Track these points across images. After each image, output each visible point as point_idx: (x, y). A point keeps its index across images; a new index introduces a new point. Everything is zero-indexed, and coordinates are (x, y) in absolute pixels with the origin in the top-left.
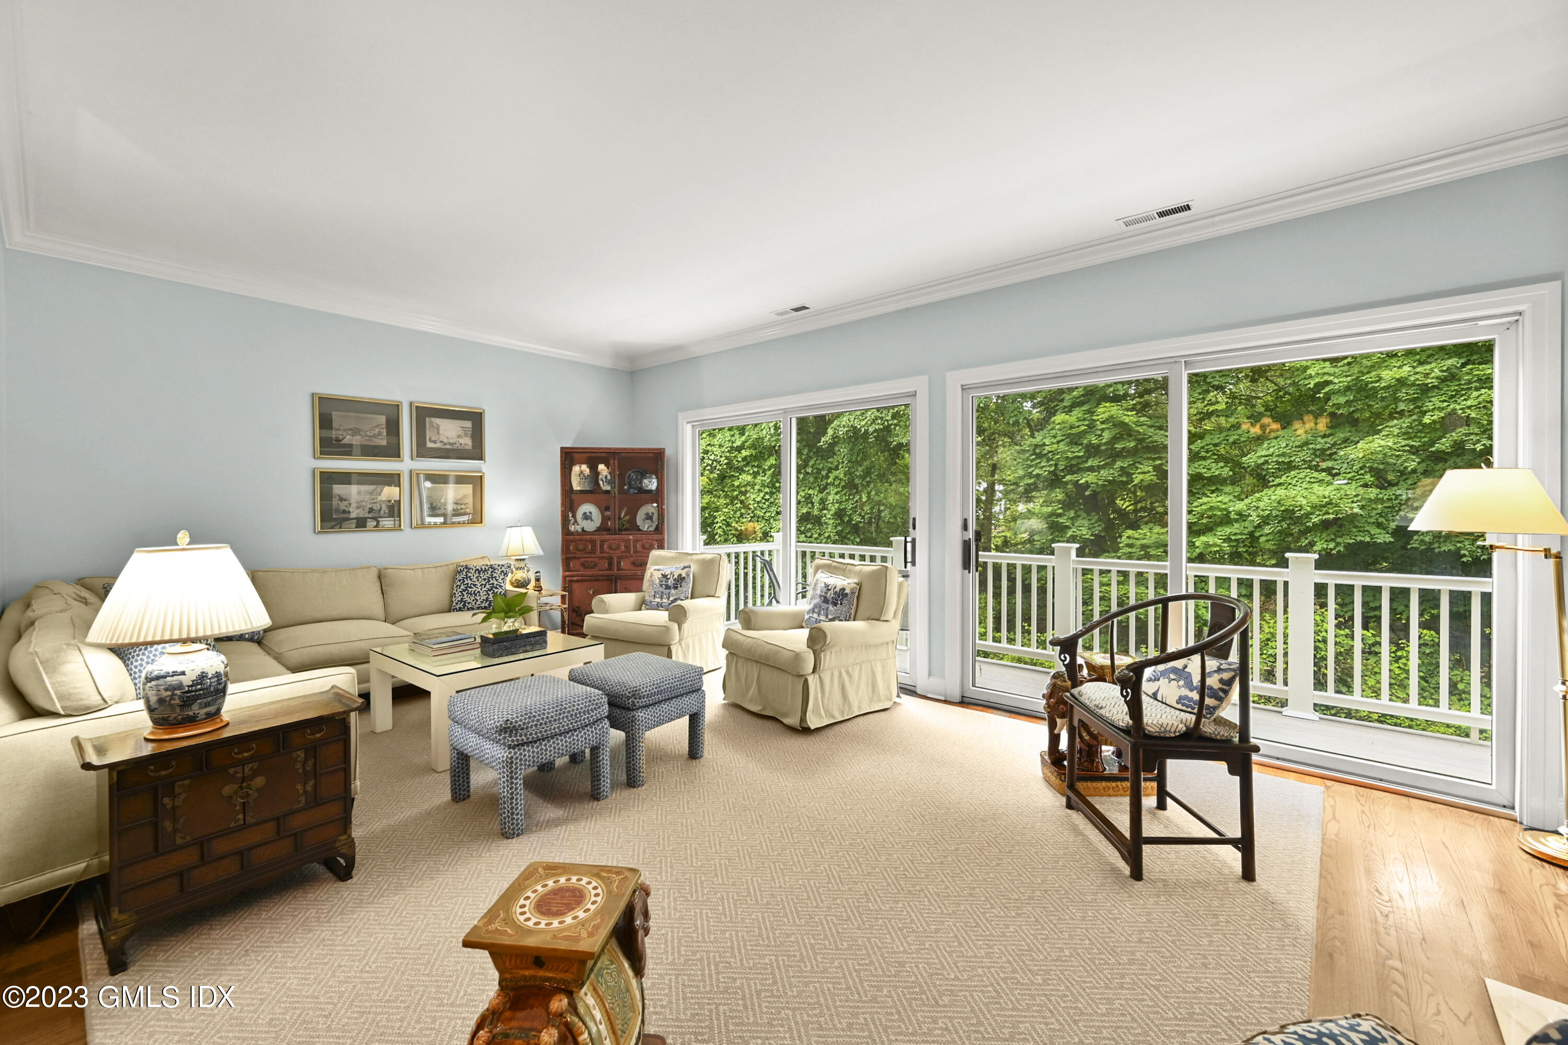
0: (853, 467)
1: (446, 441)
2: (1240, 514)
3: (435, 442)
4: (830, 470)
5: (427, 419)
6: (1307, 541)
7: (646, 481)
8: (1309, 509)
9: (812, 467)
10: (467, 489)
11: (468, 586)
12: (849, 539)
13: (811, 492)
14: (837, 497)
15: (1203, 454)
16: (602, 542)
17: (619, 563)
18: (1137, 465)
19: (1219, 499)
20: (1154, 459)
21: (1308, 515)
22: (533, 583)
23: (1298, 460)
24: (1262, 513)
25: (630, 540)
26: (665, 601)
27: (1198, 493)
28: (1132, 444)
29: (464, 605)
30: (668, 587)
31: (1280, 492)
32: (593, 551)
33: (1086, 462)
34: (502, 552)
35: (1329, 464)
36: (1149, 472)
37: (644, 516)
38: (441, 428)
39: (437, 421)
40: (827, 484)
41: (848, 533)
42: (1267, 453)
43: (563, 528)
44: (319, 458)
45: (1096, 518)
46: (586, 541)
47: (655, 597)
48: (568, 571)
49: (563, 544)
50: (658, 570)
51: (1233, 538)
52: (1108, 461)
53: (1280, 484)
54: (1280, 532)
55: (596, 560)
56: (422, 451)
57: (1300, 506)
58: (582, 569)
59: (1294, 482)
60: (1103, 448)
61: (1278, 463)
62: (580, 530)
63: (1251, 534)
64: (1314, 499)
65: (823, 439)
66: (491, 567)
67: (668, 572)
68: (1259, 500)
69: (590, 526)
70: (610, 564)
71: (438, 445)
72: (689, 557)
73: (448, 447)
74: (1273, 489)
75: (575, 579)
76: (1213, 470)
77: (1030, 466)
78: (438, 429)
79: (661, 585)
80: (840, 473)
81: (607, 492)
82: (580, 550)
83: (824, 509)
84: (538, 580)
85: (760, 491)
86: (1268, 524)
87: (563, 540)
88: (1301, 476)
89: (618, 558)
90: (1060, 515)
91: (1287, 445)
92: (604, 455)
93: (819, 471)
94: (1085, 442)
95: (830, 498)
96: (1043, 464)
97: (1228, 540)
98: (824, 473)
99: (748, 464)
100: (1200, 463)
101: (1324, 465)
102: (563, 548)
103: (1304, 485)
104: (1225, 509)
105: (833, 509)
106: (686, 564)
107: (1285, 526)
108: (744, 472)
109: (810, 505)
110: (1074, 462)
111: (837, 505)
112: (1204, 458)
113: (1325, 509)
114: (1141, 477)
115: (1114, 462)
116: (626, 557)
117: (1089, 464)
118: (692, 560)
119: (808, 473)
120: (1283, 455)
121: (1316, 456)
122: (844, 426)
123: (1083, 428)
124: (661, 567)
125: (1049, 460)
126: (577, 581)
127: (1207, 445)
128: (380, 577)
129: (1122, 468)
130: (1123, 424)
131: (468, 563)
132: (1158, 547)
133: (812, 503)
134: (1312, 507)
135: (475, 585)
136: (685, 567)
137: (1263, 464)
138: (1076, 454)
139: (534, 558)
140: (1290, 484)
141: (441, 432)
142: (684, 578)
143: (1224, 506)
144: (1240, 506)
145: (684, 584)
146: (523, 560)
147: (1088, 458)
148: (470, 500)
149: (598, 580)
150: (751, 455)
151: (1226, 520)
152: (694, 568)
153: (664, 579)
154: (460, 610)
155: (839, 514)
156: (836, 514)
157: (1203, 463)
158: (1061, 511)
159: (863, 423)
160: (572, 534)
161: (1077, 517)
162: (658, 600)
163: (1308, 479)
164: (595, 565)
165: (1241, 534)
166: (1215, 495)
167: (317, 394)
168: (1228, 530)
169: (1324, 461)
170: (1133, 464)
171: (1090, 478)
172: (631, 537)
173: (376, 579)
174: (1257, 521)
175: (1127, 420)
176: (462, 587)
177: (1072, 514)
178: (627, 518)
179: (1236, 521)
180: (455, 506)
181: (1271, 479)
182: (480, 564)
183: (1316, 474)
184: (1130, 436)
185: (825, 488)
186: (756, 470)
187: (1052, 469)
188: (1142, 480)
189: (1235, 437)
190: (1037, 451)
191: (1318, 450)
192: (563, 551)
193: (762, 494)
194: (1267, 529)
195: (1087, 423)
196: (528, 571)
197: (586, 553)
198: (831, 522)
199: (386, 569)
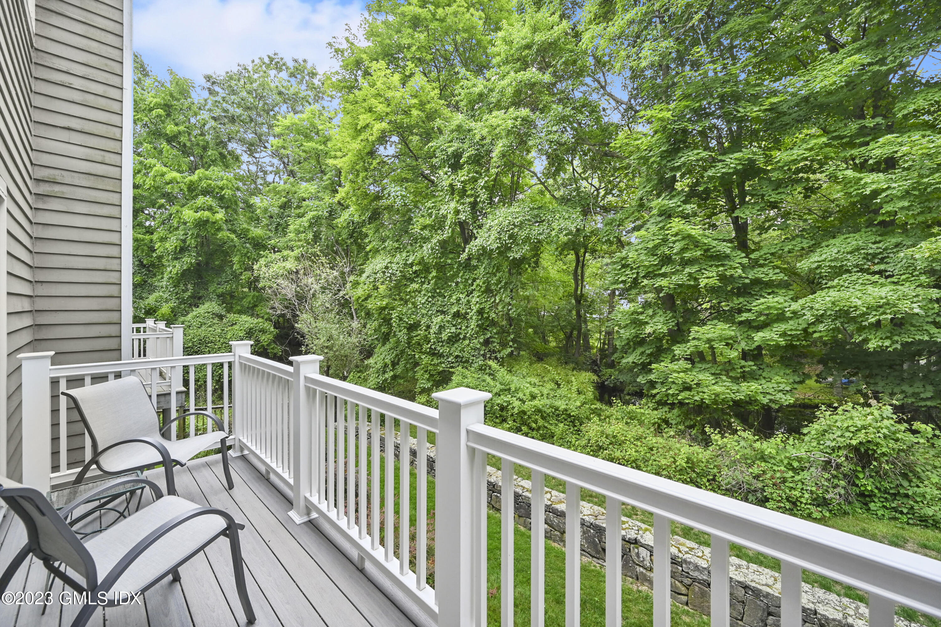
2: (794, 313)
6: (861, 338)
8: (865, 309)
12: (488, 330)
15: (762, 262)
18: (703, 271)
19: (776, 299)
20: (717, 266)
21: (863, 315)
24: (816, 312)
27: (756, 295)
28: (699, 253)
31: (833, 293)
33: (660, 269)
35: (882, 267)
36: (713, 277)
41: (488, 326)
42: (820, 259)
45: (671, 315)
51: (789, 333)
53: (833, 287)
54: (833, 329)
57: (855, 306)
59: (846, 285)
63: (805, 330)
64: (870, 300)
68: (813, 301)
74: (826, 290)
76: (770, 275)
85: (425, 295)
86: (822, 322)
88: (853, 278)
91: (839, 251)
93: (467, 280)
96: (627, 273)
97: (783, 334)
98: (470, 282)
99: (418, 276)
100: (759, 269)
101: (876, 268)
103: (857, 287)
104: (780, 309)
108: (415, 281)
110: (650, 270)
111: (478, 305)
112: (762, 266)
113: (881, 310)
114: (706, 281)
117: (663, 270)
120: (836, 260)
121: (868, 259)
125: (632, 269)
127: (765, 254)
129: (690, 274)
130: (689, 236)
132: (721, 341)
134: (868, 308)
137: (817, 268)
140: (842, 286)
143: (780, 306)
144: (795, 306)
147: (662, 266)
150: (419, 270)
151: (781, 317)
155: (480, 312)
156: (478, 311)
157: (762, 269)
161: (655, 314)
163: (860, 281)
165: (796, 330)
166: (771, 296)
168: (783, 327)
169: (875, 264)
170: (700, 271)
171: (664, 282)
174: (812, 319)
175: (693, 232)
179: (791, 318)
181: (824, 282)
183: (869, 277)
184: (697, 246)
186: (423, 280)
188: (707, 284)
189: (790, 247)
190: (623, 262)
191: (870, 254)
193: (426, 298)
194: (821, 327)
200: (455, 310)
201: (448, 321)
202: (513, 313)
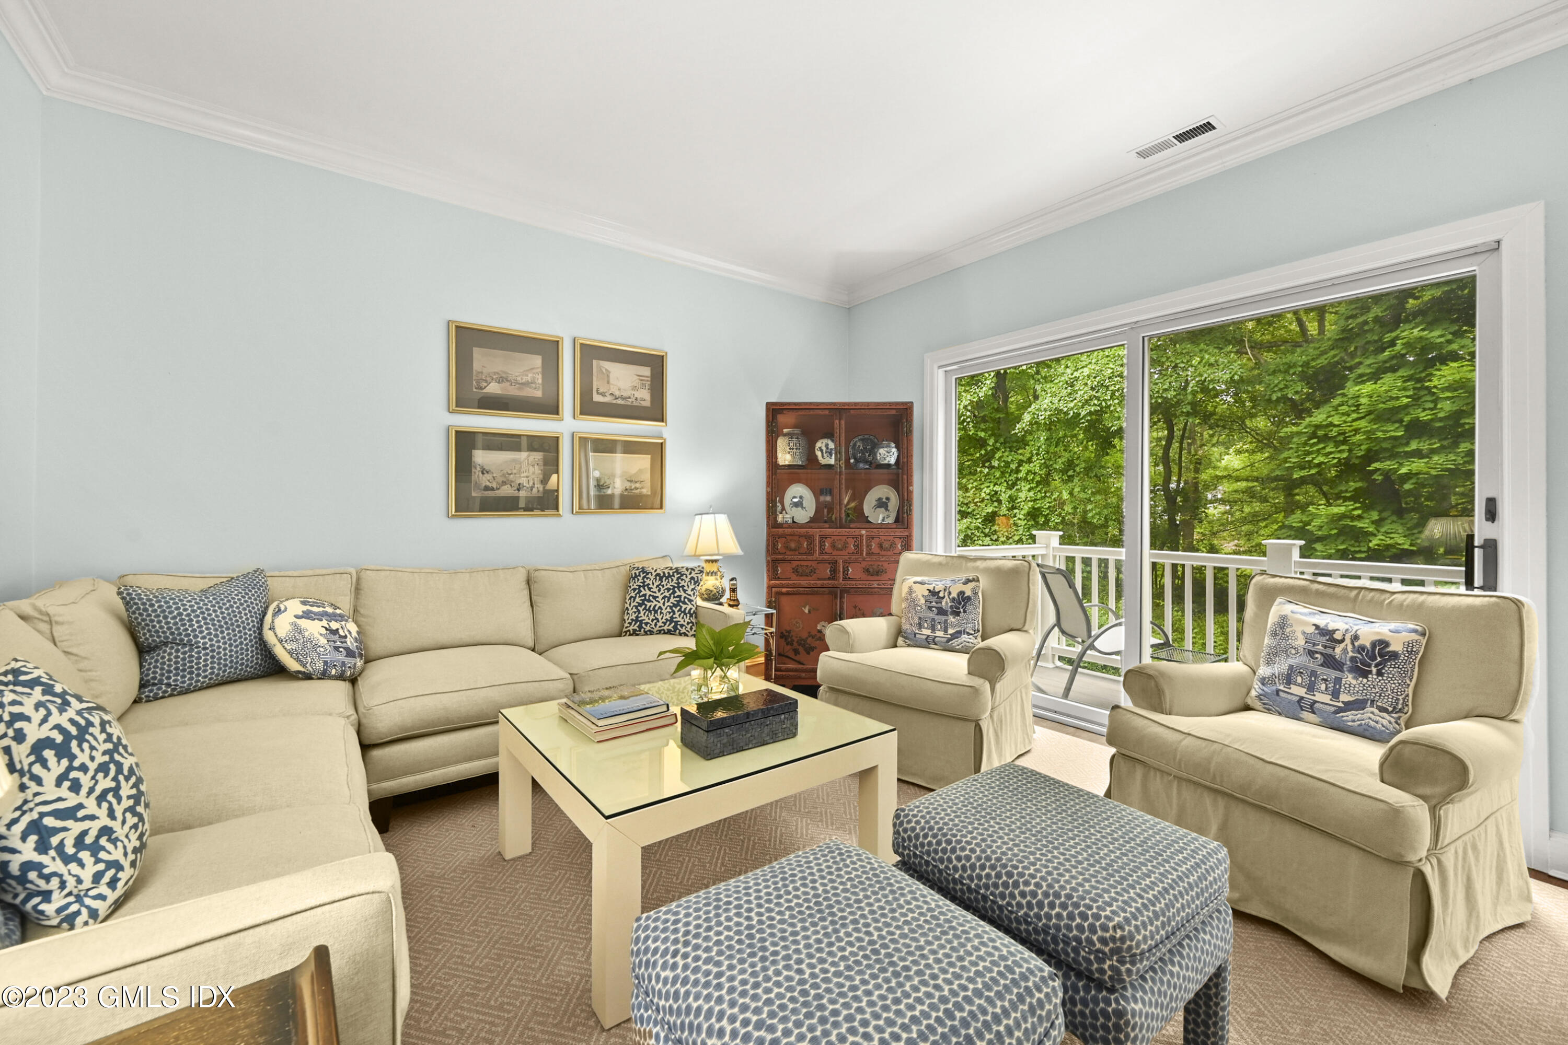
0: (1050, 459)
1: (617, 393)
3: (603, 395)
4: (1021, 463)
5: (595, 362)
7: (882, 451)
9: (999, 459)
10: (642, 463)
11: (645, 599)
13: (997, 488)
14: (1031, 494)
16: (823, 538)
17: (846, 570)
22: (727, 595)
25: (861, 536)
26: (940, 634)
29: (640, 627)
30: (941, 612)
32: (810, 551)
33: (1407, 444)
34: (690, 549)
37: (874, 503)
38: (611, 376)
39: (607, 365)
40: (1017, 479)
43: (768, 518)
44: (453, 412)
46: (800, 536)
47: (920, 626)
48: (775, 579)
49: (768, 540)
50: (922, 583)
52: (1445, 443)
55: (814, 564)
56: (588, 407)
58: (794, 576)
60: (1438, 424)
62: (790, 521)
65: (1018, 426)
66: (677, 570)
67: (939, 587)
69: (803, 516)
70: (834, 571)
71: (608, 399)
72: (970, 564)
73: (620, 402)
75: (784, 590)
77: (1308, 453)
78: (608, 376)
79: (930, 608)
80: (1036, 466)
81: (829, 466)
82: (791, 550)
83: (1013, 508)
84: (733, 590)
87: (768, 534)
89: (844, 562)
90: (1360, 517)
92: (827, 412)
93: (1008, 464)
94: (1407, 419)
95: (1022, 495)
98: (1013, 466)
102: (768, 545)
105: (1026, 508)
106: (971, 576)
109: (996, 504)
111: (1030, 504)
115: (1456, 444)
116: (856, 561)
117: (1414, 445)
118: (976, 569)
119: (994, 467)
122: (1045, 410)
123: (1405, 401)
124: (925, 579)
126: (788, 594)
128: (528, 582)
131: (645, 565)
133: (999, 502)
135: (655, 598)
136: (968, 581)
138: (1393, 434)
139: (730, 558)
141: (611, 381)
142: (969, 598)
145: (969, 608)
146: (716, 561)
148: (647, 476)
149: (817, 593)
152: (983, 583)
153: (934, 599)
154: (635, 633)
156: (1028, 514)
158: (1359, 512)
159: (1072, 405)
160: (780, 526)
162: (927, 632)
164: (813, 571)
167: (453, 322)
171: (1417, 465)
172: (863, 532)
173: (524, 585)
176: (638, 600)
177: (1375, 515)
178: (853, 505)
180: (628, 485)
182: (660, 566)
185: (1014, 484)
187: (1345, 455)
192: (768, 551)
195: (1410, 393)
196: (722, 577)
197: (800, 554)
198: (1023, 523)
199: (536, 570)
200: (990, 511)
201: (977, 528)
202: (1093, 517)
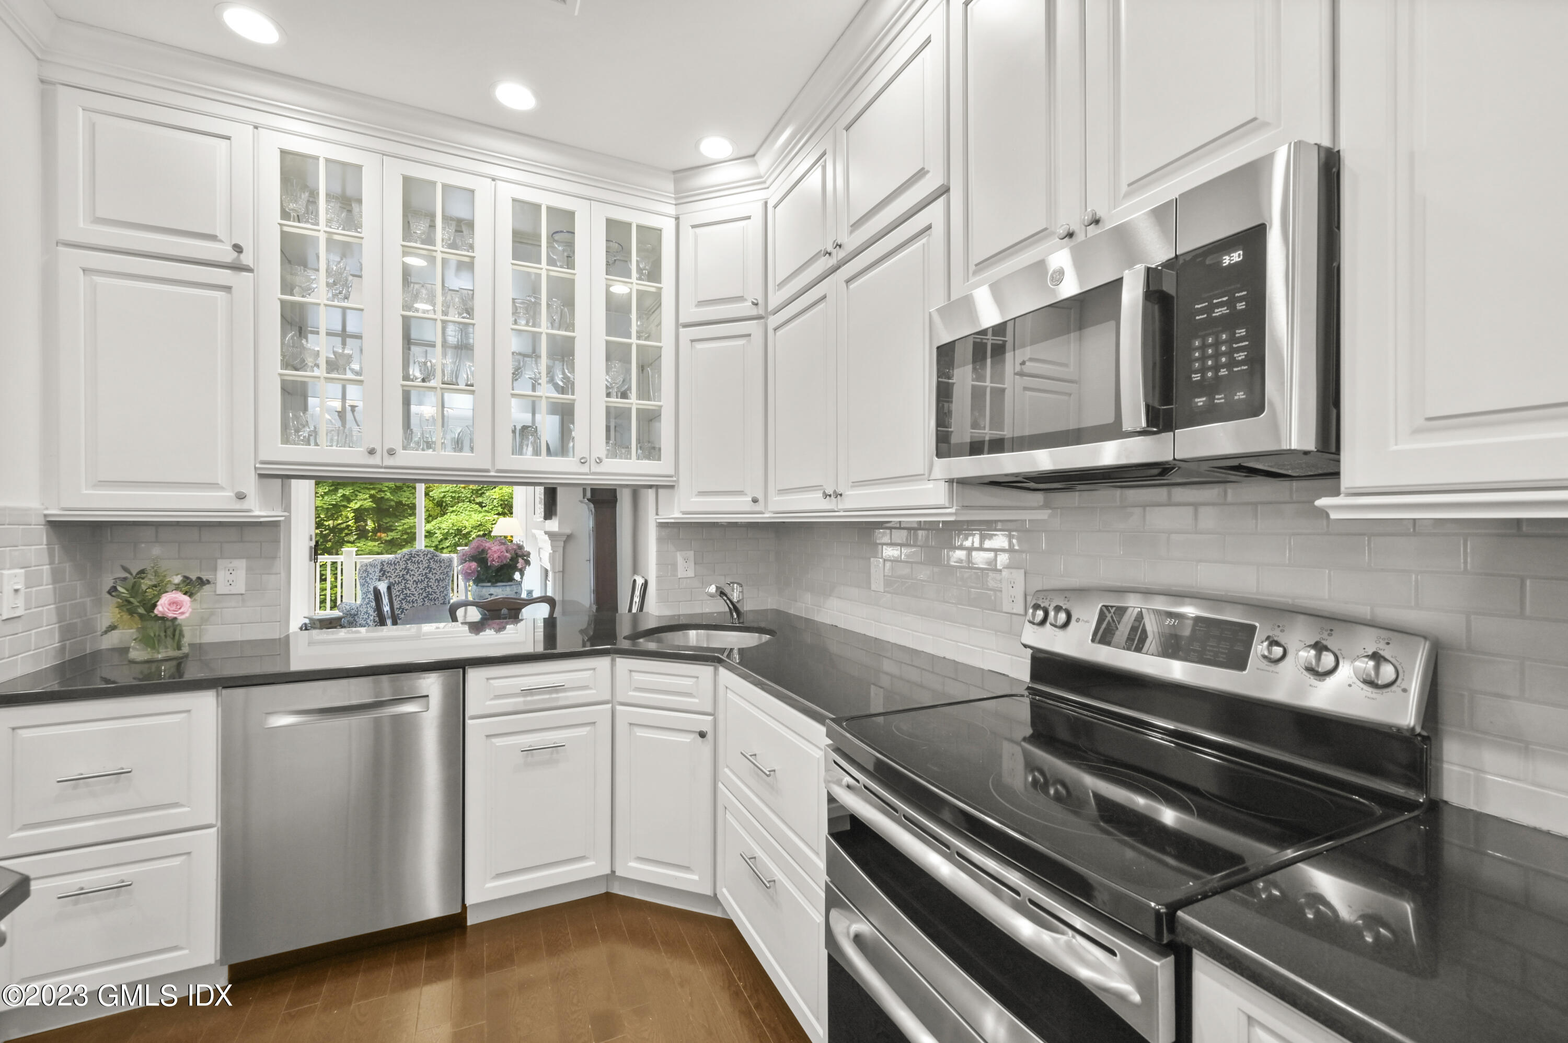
23: (463, 495)
61: (452, 497)
107: (457, 540)
